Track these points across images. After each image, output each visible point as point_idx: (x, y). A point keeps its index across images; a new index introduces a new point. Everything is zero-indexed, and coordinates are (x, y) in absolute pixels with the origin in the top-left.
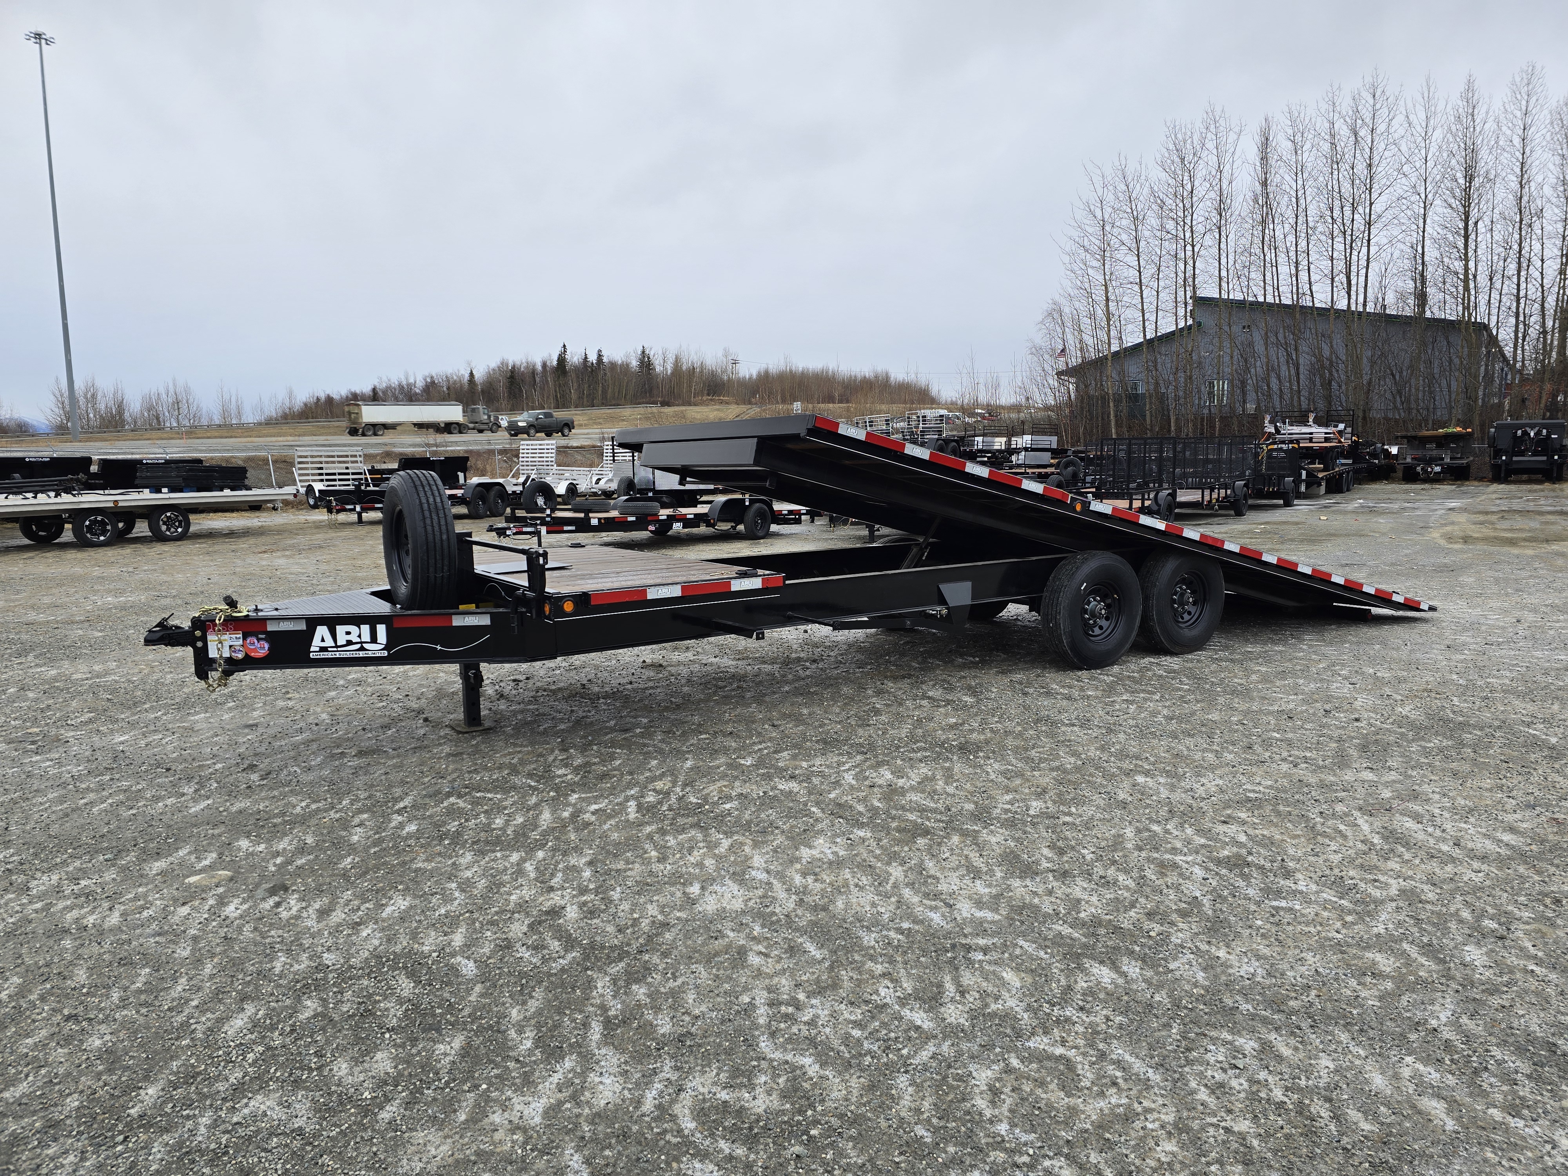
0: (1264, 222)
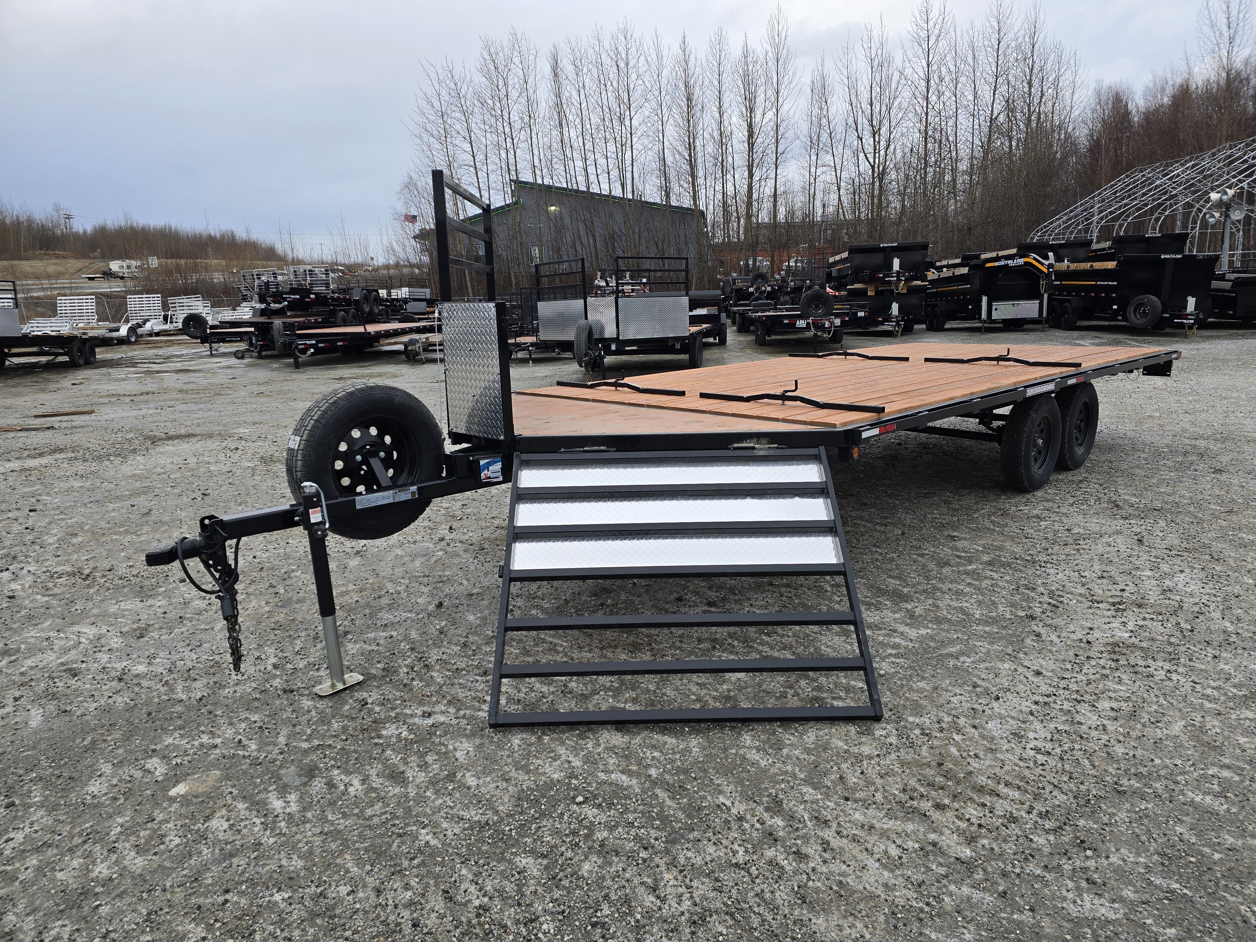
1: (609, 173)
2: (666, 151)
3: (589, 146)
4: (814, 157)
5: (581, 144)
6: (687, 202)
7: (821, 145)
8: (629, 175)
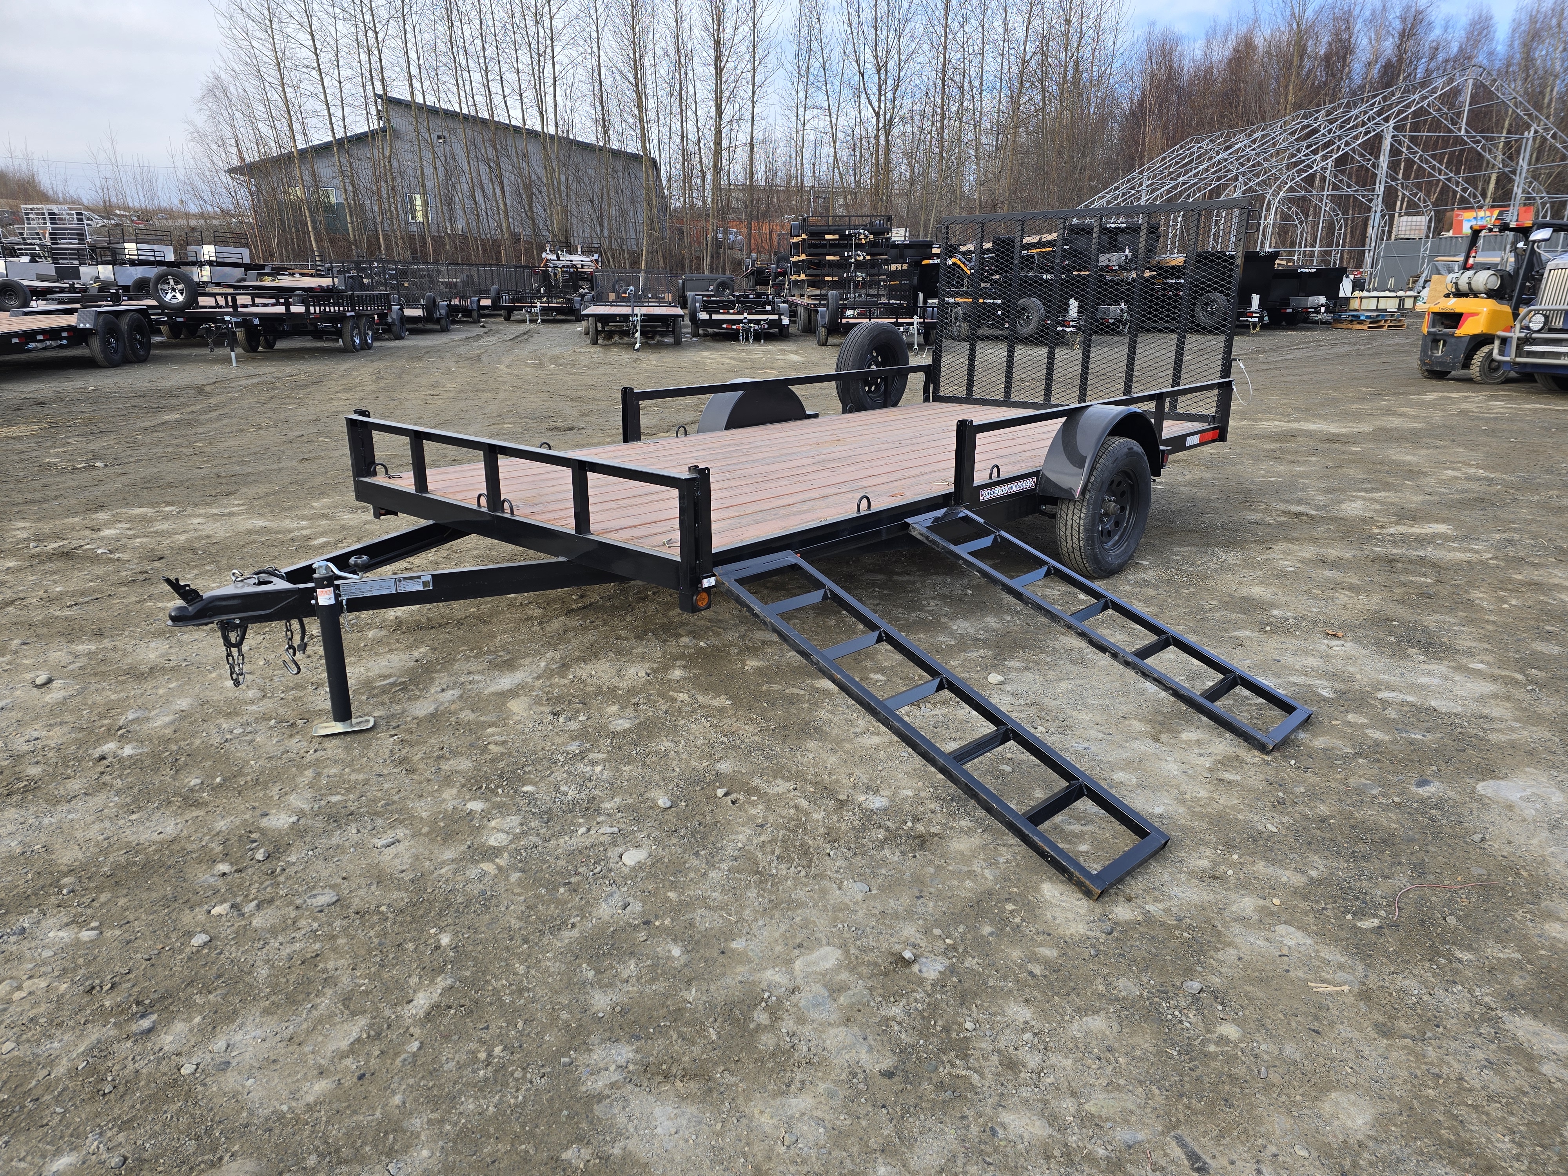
1: (521, 95)
2: (603, 70)
3: (491, 51)
4: (802, 94)
5: (479, 48)
6: (632, 147)
7: (811, 78)
8: (550, 99)
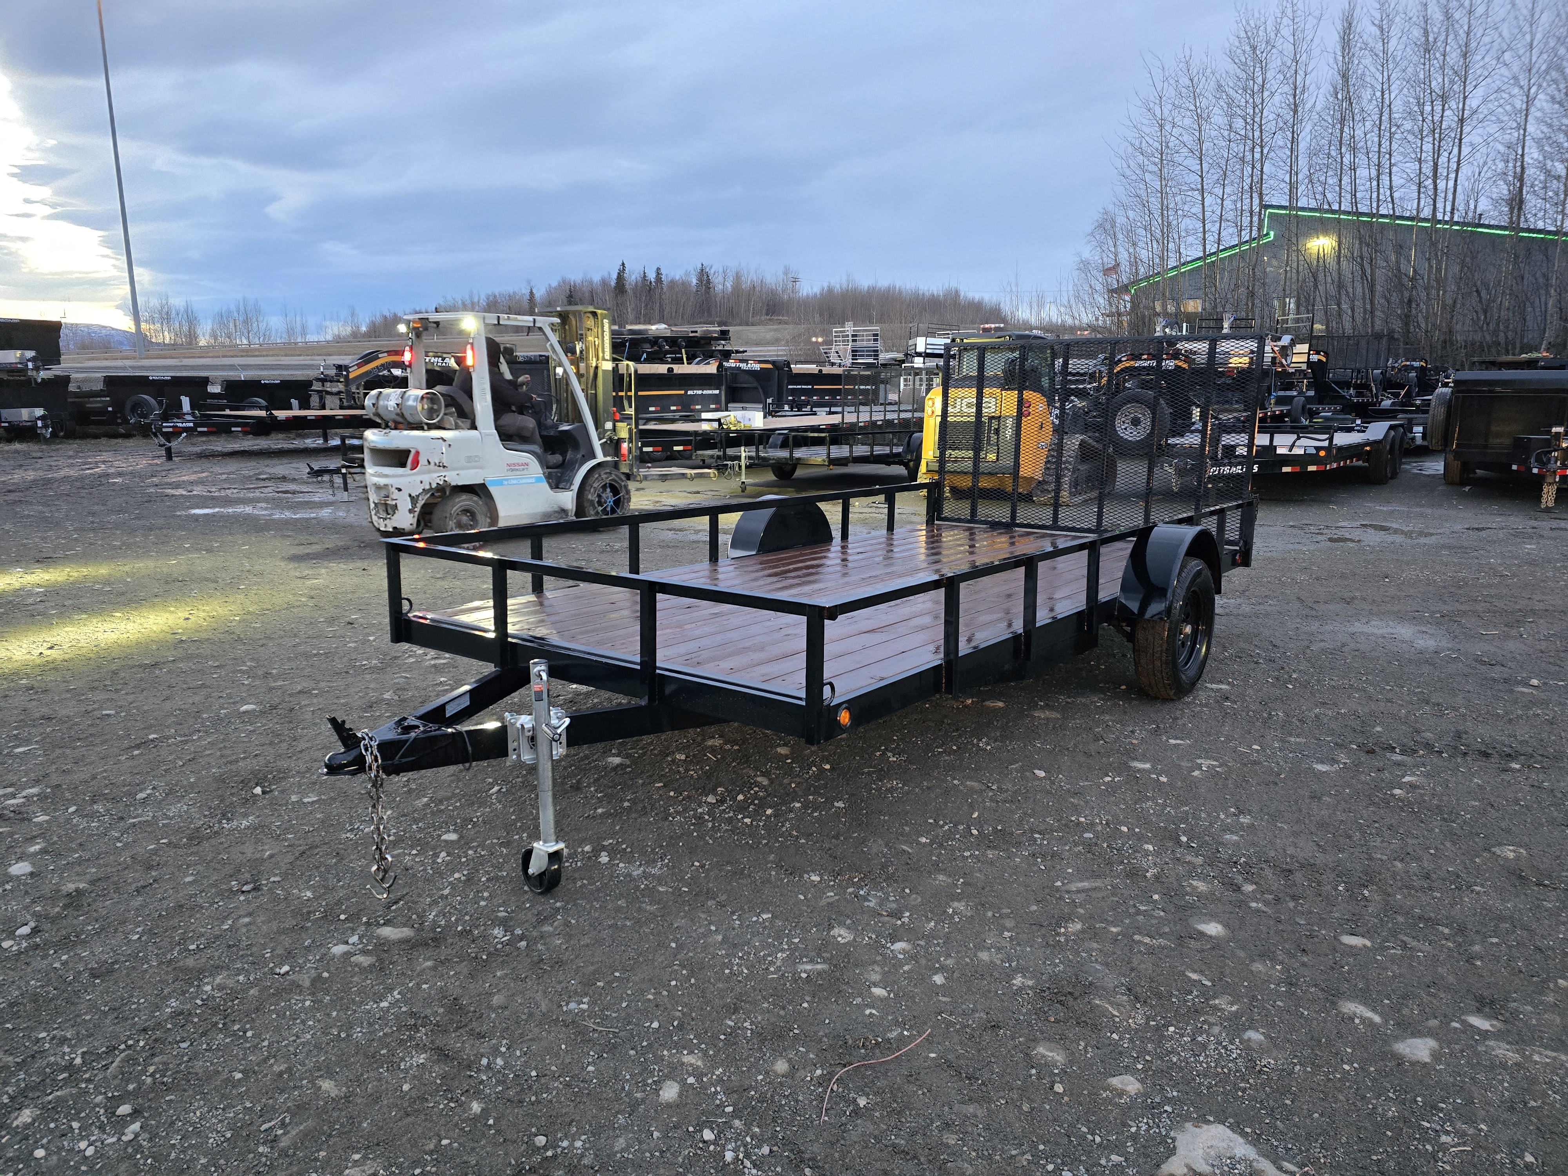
0: (1342, 121)
